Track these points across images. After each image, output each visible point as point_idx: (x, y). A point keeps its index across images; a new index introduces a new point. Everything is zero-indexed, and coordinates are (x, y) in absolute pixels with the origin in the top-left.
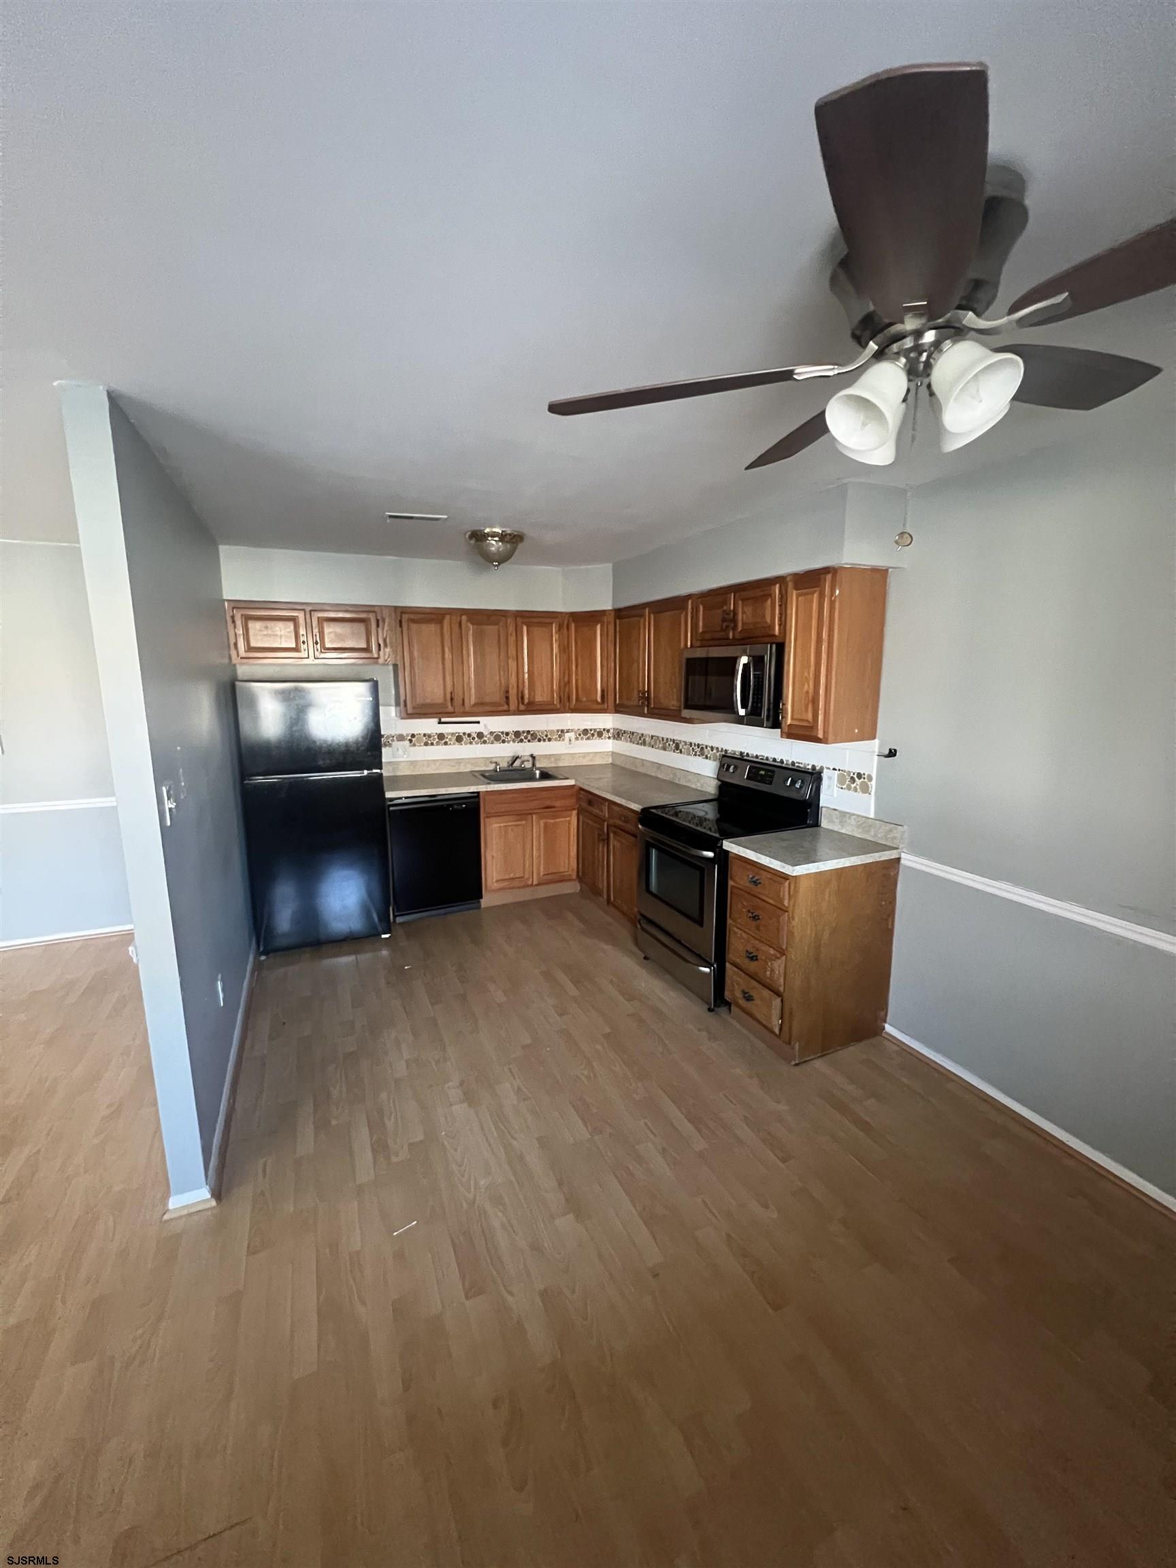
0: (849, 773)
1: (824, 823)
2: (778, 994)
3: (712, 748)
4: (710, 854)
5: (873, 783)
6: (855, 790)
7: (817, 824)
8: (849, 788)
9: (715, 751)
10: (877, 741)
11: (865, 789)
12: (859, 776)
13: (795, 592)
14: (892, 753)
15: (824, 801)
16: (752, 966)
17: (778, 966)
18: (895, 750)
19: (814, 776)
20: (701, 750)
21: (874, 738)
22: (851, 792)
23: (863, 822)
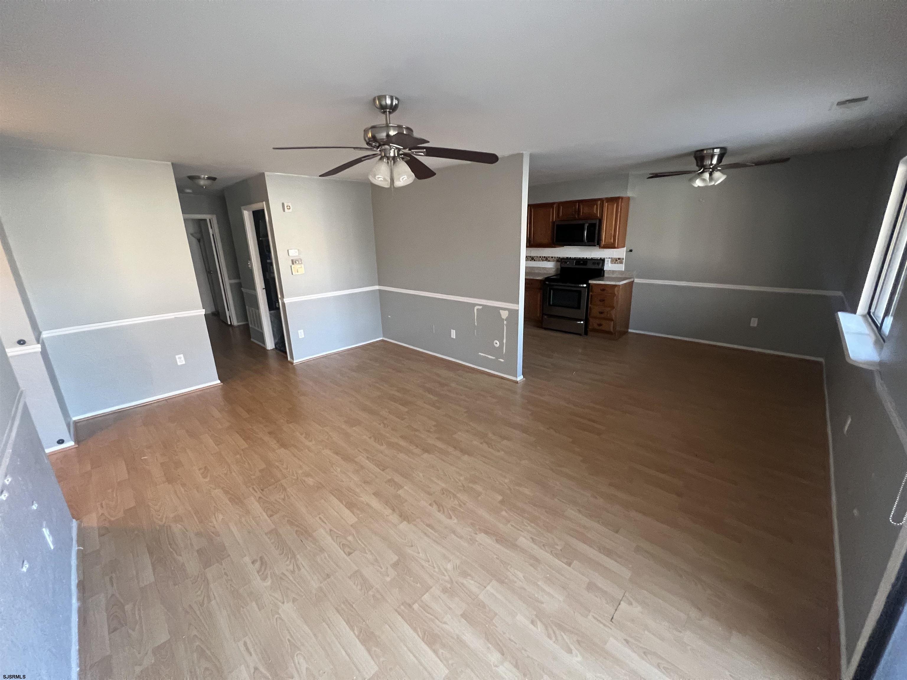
0: (615, 258)
1: (606, 275)
2: (612, 320)
3: (552, 257)
4: (585, 285)
5: (624, 260)
6: (618, 263)
7: (604, 276)
8: (615, 263)
9: (553, 258)
10: (625, 248)
11: (621, 263)
12: (619, 259)
13: (606, 204)
14: (631, 251)
15: (606, 268)
16: (602, 316)
17: (613, 312)
18: (632, 250)
19: (602, 261)
20: (546, 259)
21: (624, 247)
22: (616, 265)
23: (621, 272)
